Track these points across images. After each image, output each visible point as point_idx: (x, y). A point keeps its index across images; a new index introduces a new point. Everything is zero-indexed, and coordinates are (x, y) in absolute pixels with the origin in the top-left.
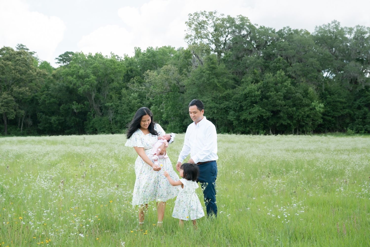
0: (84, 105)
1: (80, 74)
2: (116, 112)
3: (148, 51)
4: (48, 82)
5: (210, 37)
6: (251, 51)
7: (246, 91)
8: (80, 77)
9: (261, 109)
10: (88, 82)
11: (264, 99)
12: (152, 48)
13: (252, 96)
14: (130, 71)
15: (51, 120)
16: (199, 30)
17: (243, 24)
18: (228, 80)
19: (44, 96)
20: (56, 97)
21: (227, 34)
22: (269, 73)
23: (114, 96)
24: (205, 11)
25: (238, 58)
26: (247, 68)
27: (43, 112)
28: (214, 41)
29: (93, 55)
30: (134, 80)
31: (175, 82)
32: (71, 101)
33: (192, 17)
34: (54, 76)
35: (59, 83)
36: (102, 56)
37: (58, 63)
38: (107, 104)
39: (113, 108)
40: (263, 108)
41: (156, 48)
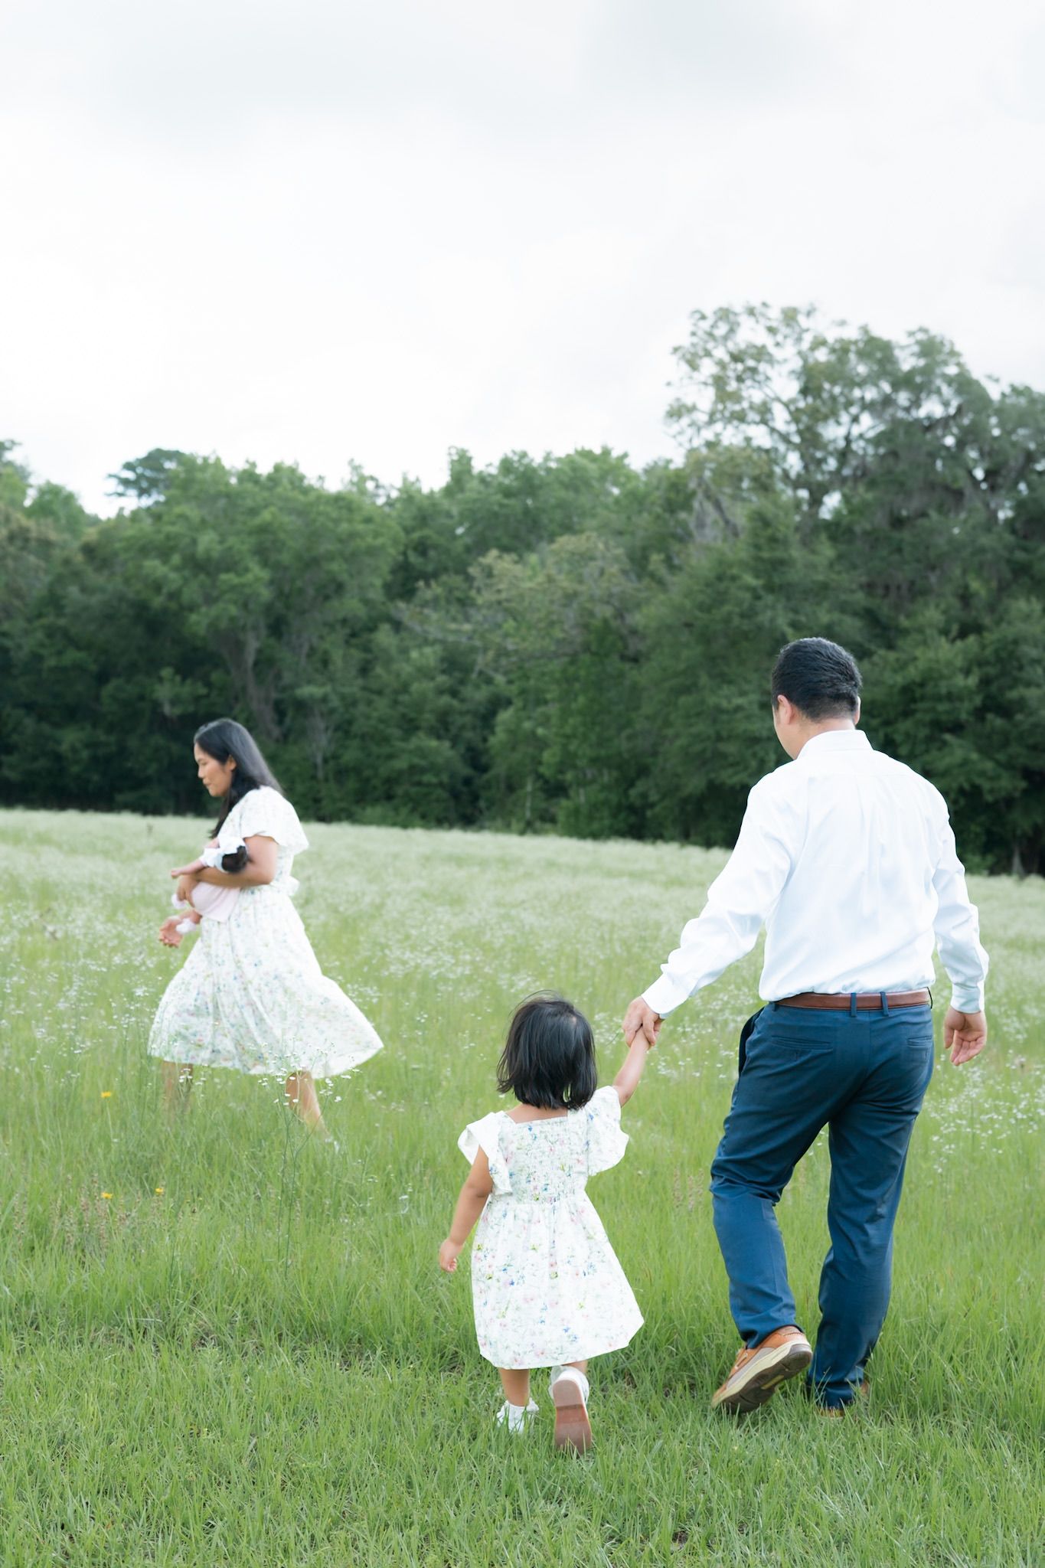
0: (208, 684)
1: (201, 548)
2: (344, 729)
3: (506, 466)
4: (60, 579)
5: (781, 418)
6: (959, 494)
7: (913, 673)
8: (198, 565)
9: (974, 756)
10: (233, 588)
11: (990, 716)
12: (524, 455)
13: (939, 698)
14: (415, 549)
15: (58, 742)
16: (733, 385)
17: (927, 371)
18: (836, 616)
19: (40, 635)
20: (88, 647)
21: (854, 410)
22: (1028, 600)
23: (337, 656)
24: (764, 304)
25: (898, 522)
26: (933, 568)
27: (29, 707)
28: (796, 439)
29: (264, 469)
30: (427, 591)
31: (607, 612)
32: (153, 665)
33: (705, 325)
34: (89, 550)
35: (106, 585)
36: (302, 478)
37: (114, 497)
38: (307, 691)
39: (332, 711)
40: (985, 752)
41: (547, 458)
